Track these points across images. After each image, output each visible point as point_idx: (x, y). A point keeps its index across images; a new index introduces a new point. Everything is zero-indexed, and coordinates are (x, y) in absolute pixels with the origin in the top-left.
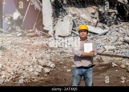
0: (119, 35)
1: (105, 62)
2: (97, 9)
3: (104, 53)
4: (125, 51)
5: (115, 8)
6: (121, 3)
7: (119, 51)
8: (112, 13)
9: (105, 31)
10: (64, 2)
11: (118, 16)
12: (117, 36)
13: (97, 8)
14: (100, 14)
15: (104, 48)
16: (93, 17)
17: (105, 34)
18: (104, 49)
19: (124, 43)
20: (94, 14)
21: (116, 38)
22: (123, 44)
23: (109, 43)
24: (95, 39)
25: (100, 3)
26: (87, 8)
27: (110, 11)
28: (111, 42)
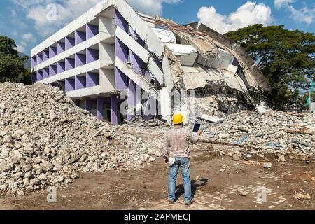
0: (234, 123)
1: (214, 150)
3: (217, 141)
5: (234, 96)
6: (240, 91)
7: (231, 139)
8: (231, 101)
9: (222, 119)
11: (237, 104)
13: (215, 97)
14: (219, 103)
16: (212, 106)
17: (221, 122)
18: (218, 137)
20: (212, 103)
21: (231, 125)
22: (237, 132)
23: (223, 131)
24: (210, 127)
25: (219, 93)
26: (206, 97)
27: (230, 99)
28: (226, 130)
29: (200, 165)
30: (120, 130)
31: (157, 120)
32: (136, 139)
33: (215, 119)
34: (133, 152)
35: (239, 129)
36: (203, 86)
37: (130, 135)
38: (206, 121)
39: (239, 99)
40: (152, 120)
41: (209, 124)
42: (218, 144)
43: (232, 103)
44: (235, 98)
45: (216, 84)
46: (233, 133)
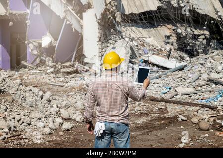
0: (203, 70)
1: (170, 114)
2: (174, 30)
3: (174, 99)
4: (208, 96)
5: (205, 28)
6: (214, 19)
7: (197, 96)
8: (199, 35)
9: (183, 64)
10: (117, 19)
11: (208, 40)
12: (199, 72)
13: (174, 27)
14: (180, 37)
15: (176, 91)
16: (167, 43)
17: (181, 69)
18: (176, 93)
19: (208, 83)
20: (168, 37)
21: (197, 74)
22: (207, 84)
23: (184, 83)
24: (163, 77)
25: (179, 21)
26: (158, 28)
27: (197, 32)
28: (188, 81)
29: (145, 136)
30: (16, 79)
31: (77, 64)
32: (41, 93)
33: (172, 64)
34: (36, 114)
35: (211, 81)
36: (154, 8)
37: (31, 88)
38: (158, 66)
39: (211, 32)
40: (68, 64)
41: (162, 72)
42: (175, 103)
43: (201, 39)
44: (206, 29)
45: (176, 5)
46: (201, 87)
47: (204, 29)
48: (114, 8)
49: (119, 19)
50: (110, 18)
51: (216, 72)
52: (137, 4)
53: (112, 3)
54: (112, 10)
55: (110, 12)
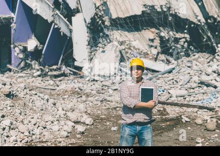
0: (192, 72)
1: (171, 116)
2: (157, 33)
3: (169, 101)
4: (202, 98)
5: (186, 31)
6: (194, 23)
7: (192, 98)
8: (180, 39)
9: (171, 67)
11: (190, 43)
12: (188, 75)
13: (157, 31)
14: (163, 41)
15: (169, 93)
16: (152, 46)
17: (170, 72)
18: (170, 95)
19: (200, 85)
20: (152, 40)
21: (187, 77)
22: (199, 87)
23: (176, 86)
24: (154, 79)
25: (162, 24)
26: (142, 32)
27: (178, 35)
28: (180, 84)
33: (161, 66)
34: (49, 117)
35: (202, 83)
41: (152, 74)
42: (172, 105)
43: (182, 42)
44: (187, 33)
45: (159, 10)
46: (193, 89)
47: (185, 33)
48: (102, 13)
49: (107, 23)
50: (98, 22)
51: (206, 74)
52: (123, 8)
53: (100, 8)
54: (100, 14)
55: (99, 16)
